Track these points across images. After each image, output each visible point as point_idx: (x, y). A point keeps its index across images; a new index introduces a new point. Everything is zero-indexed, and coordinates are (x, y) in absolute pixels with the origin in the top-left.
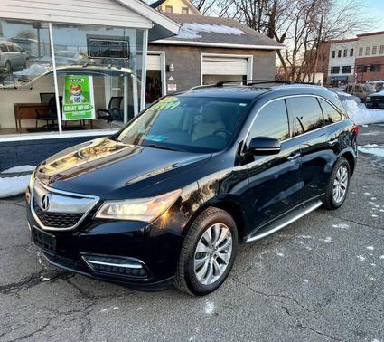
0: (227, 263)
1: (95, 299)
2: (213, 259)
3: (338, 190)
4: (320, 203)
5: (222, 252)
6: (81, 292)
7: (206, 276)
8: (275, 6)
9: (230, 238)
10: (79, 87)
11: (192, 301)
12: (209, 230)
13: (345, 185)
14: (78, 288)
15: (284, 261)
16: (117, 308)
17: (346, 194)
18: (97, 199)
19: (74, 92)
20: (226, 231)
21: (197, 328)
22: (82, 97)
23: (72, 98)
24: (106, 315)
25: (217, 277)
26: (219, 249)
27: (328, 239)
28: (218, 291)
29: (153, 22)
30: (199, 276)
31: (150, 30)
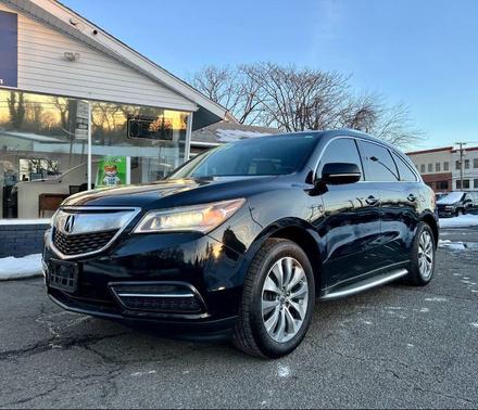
0: (303, 318)
1: (123, 364)
2: (284, 307)
3: (423, 260)
4: (405, 272)
5: (295, 300)
6: (104, 357)
7: (276, 329)
8: (317, 121)
9: (305, 284)
10: (115, 167)
11: (259, 365)
12: (279, 262)
13: (431, 256)
14: (100, 354)
15: (374, 329)
16: (154, 371)
17: (433, 269)
18: (138, 210)
19: (109, 173)
20: (299, 272)
21: (270, 392)
22: (117, 179)
23: (106, 179)
24: (138, 378)
25: (291, 336)
26: (292, 295)
27: (425, 310)
28: (293, 355)
29: (198, 106)
30: (269, 325)
31: (194, 113)
